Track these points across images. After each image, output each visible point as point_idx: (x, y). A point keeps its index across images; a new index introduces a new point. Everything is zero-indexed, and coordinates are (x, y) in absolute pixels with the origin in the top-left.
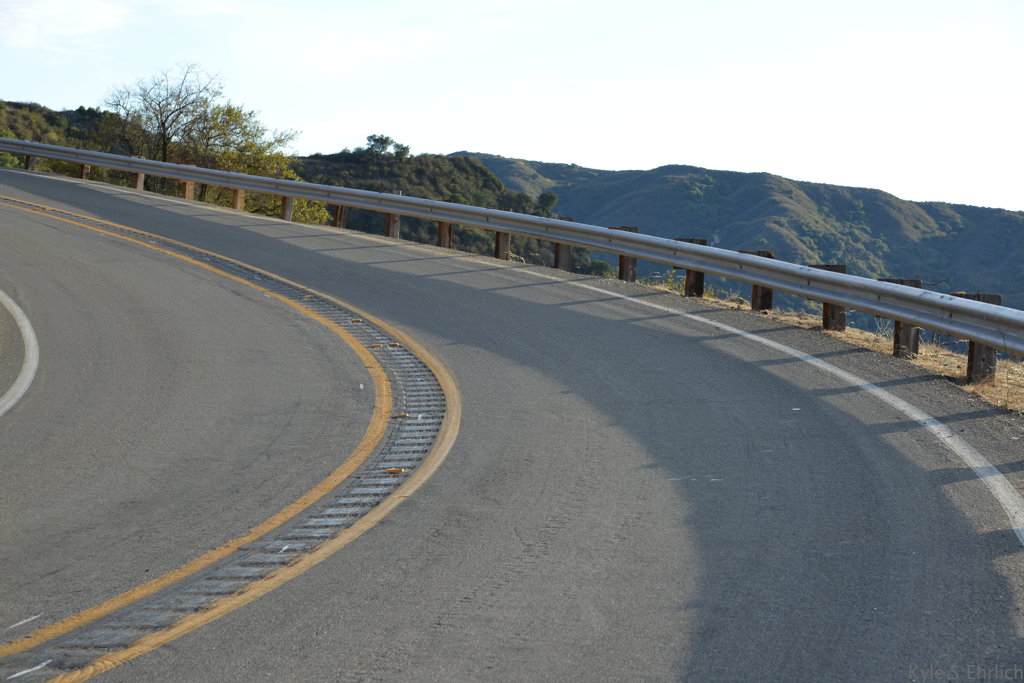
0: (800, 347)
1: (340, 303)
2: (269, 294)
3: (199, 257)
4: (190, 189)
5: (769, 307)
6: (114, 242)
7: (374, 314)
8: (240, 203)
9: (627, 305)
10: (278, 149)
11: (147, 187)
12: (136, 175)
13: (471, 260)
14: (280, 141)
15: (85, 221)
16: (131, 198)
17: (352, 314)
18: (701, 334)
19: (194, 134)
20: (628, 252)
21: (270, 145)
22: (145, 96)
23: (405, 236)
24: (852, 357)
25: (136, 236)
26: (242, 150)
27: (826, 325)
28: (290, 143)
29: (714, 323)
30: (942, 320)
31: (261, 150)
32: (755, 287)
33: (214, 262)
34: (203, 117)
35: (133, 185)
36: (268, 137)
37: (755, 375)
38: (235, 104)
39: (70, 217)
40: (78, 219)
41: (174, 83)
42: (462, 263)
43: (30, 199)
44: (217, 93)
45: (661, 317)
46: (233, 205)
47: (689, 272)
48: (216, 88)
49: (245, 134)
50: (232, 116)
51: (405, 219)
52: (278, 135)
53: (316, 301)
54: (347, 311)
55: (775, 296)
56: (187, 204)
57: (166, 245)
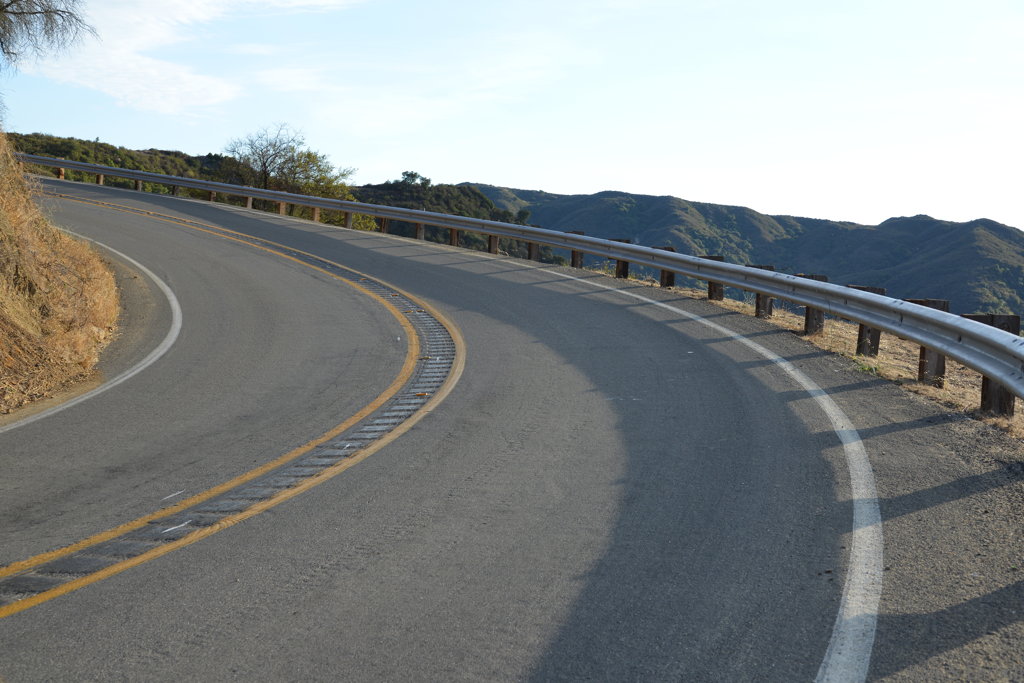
0: (693, 312)
1: (385, 283)
2: (336, 278)
3: (290, 253)
4: (283, 207)
5: (672, 285)
6: (232, 243)
7: (407, 291)
8: (317, 217)
9: (577, 284)
10: (342, 181)
11: (254, 207)
12: (247, 198)
13: (472, 254)
14: (343, 175)
15: (213, 230)
16: (242, 214)
17: (392, 291)
18: (625, 303)
19: (285, 170)
20: (577, 248)
21: (337, 178)
22: (252, 145)
23: (427, 239)
24: (728, 318)
25: (247, 239)
26: (318, 181)
27: (711, 297)
28: (350, 176)
29: (634, 295)
30: (788, 293)
31: (331, 181)
32: (663, 271)
33: (299, 256)
34: (292, 159)
35: (245, 205)
36: (335, 172)
37: (662, 330)
38: (313, 151)
39: (203, 227)
40: (208, 228)
41: (272, 136)
42: (465, 256)
43: (175, 215)
44: (301, 143)
45: (599, 292)
46: (312, 219)
47: (618, 261)
48: (300, 139)
49: (320, 171)
50: (311, 158)
51: (426, 226)
52: (342, 170)
53: (368, 283)
54: (389, 289)
55: (677, 278)
56: (281, 218)
57: (267, 245)
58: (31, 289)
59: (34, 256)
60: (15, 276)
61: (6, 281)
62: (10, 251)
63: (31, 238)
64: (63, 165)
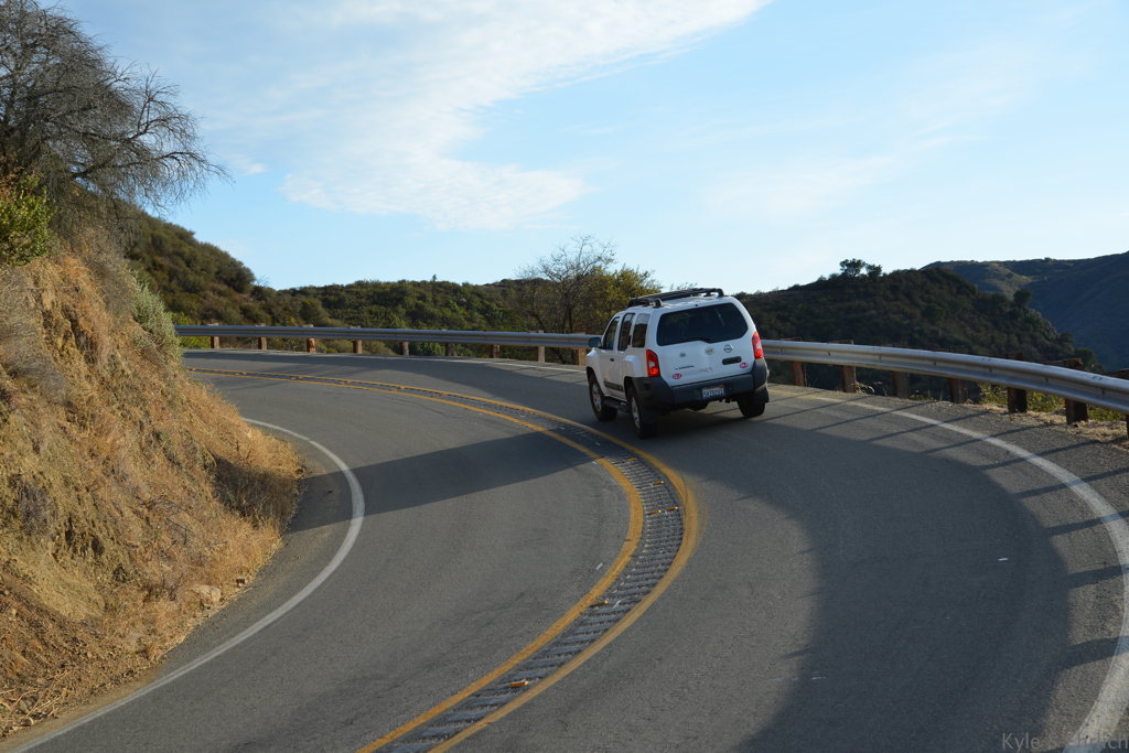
0: (1077, 470)
2: (597, 461)
5: (1081, 419)
9: (939, 433)
11: (545, 359)
12: (537, 348)
20: (949, 373)
35: (535, 359)
47: (1009, 389)
48: (608, 255)
50: (629, 279)
53: (636, 465)
57: (533, 418)
58: (97, 548)
59: (135, 493)
60: (69, 534)
61: (51, 544)
62: (62, 499)
63: (134, 470)
64: (312, 334)
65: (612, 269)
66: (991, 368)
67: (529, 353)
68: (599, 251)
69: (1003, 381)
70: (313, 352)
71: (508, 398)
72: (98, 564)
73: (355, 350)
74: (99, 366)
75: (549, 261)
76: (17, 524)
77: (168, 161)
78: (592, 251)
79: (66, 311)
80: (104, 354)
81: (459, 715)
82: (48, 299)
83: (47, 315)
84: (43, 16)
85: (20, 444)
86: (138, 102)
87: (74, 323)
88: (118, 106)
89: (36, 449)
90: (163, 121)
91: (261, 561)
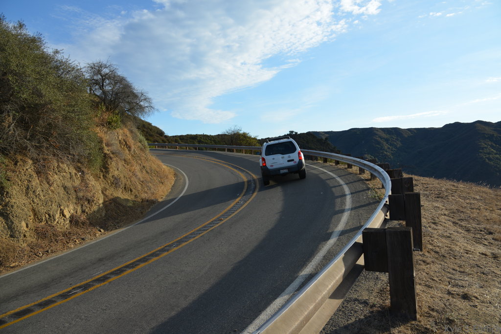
0: (337, 175)
4: (235, 150)
8: (244, 152)
11: (228, 151)
12: (226, 149)
15: (213, 160)
24: (347, 176)
25: (220, 162)
34: (239, 135)
35: (225, 151)
37: (322, 183)
38: (245, 132)
40: (210, 160)
49: (248, 137)
58: (131, 191)
59: (139, 179)
60: (125, 188)
61: (121, 190)
62: (123, 180)
63: (139, 174)
64: (177, 145)
65: (241, 132)
66: (320, 153)
67: (224, 150)
68: (239, 128)
69: (323, 156)
70: (177, 149)
71: (219, 159)
72: (131, 194)
73: (186, 149)
74: (131, 152)
75: (228, 130)
76: (114, 186)
77: (146, 108)
78: (237, 128)
79: (124, 140)
80: (132, 150)
81: (209, 226)
82: (120, 137)
83: (120, 141)
84: (119, 76)
85: (114, 168)
86: (140, 95)
87: (126, 143)
88: (135, 96)
89: (118, 170)
90: (145, 99)
91: (166, 194)
